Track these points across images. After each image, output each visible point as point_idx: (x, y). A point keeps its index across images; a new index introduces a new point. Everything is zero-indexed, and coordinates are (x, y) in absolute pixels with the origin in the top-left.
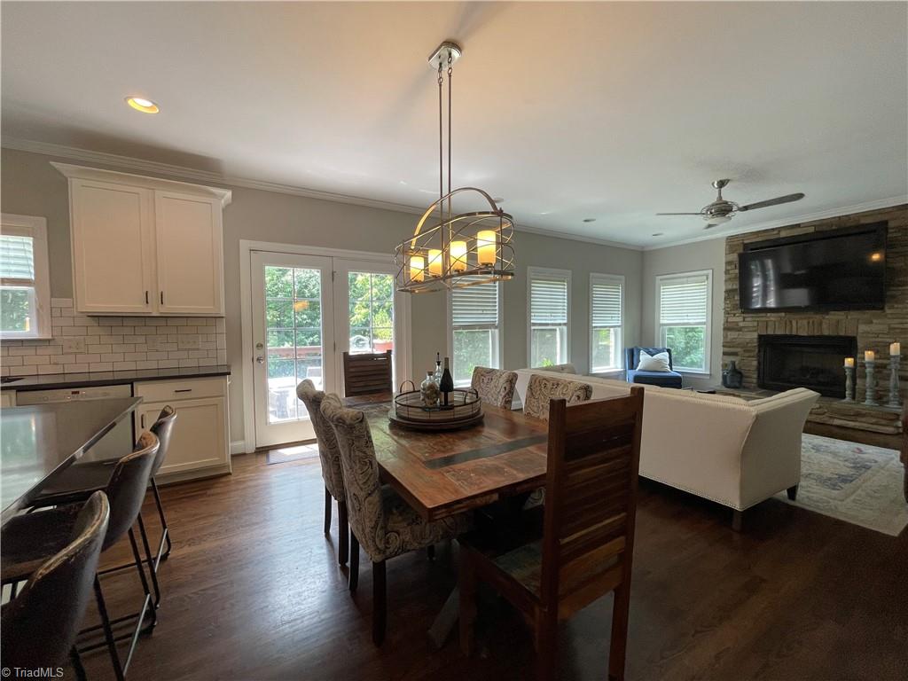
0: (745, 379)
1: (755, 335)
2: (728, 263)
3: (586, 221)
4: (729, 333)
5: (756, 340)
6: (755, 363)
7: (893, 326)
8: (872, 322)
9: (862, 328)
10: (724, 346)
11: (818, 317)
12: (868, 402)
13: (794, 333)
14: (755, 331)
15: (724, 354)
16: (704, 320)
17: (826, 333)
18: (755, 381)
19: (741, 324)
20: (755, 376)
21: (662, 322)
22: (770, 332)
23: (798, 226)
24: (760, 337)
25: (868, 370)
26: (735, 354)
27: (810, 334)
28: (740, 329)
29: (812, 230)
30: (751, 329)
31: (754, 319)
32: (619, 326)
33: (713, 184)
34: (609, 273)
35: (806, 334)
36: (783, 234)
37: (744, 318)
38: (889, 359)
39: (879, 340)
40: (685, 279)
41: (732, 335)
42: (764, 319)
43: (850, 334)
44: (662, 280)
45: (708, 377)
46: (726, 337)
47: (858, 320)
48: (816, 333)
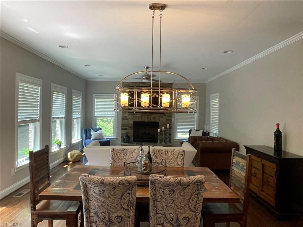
0: (130, 139)
4: (124, 121)
5: (133, 123)
6: (133, 132)
7: (167, 119)
8: (162, 118)
9: (161, 119)
10: (122, 126)
11: (150, 115)
12: (163, 143)
13: (144, 121)
15: (122, 129)
16: (114, 115)
17: (152, 121)
18: (132, 139)
19: (128, 117)
20: (132, 137)
21: (96, 115)
22: (137, 120)
23: (144, 83)
25: (163, 132)
26: (126, 129)
28: (127, 119)
30: (131, 119)
31: (133, 115)
34: (78, 91)
35: (147, 121)
37: (129, 115)
38: (167, 129)
39: (164, 123)
40: (107, 97)
41: (125, 121)
42: (135, 115)
43: (158, 121)
44: (96, 96)
45: (116, 140)
46: (122, 122)
47: (160, 117)
48: (150, 121)
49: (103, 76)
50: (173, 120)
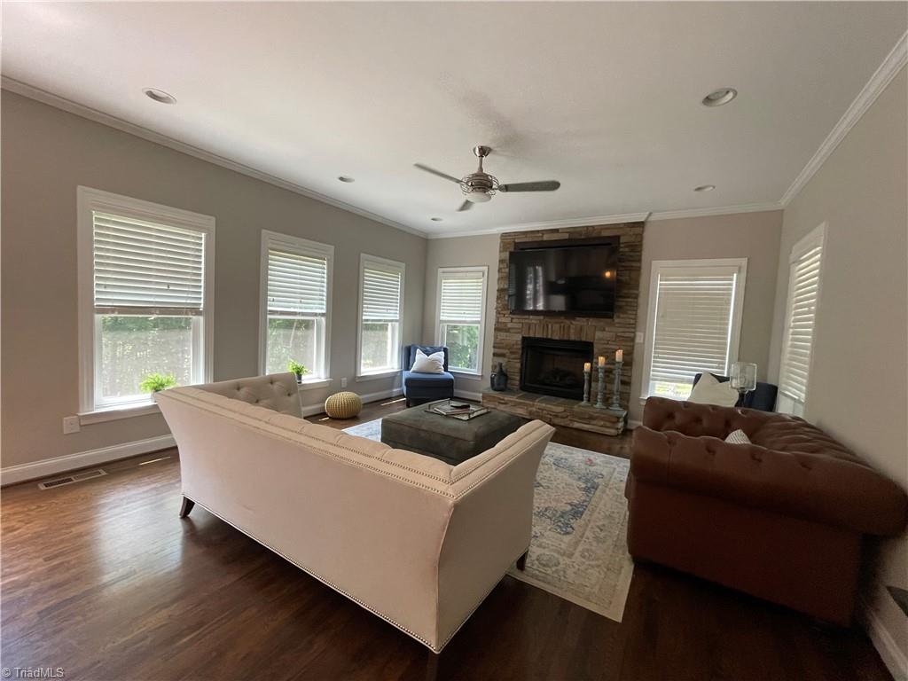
0: (509, 382)
1: (519, 337)
2: (501, 261)
3: (342, 179)
4: (499, 334)
5: (520, 343)
6: (519, 365)
7: (619, 334)
8: (604, 330)
9: (599, 334)
10: (494, 347)
11: (567, 322)
12: (597, 406)
13: (549, 337)
14: (519, 333)
15: (494, 355)
16: (479, 319)
17: (573, 337)
18: (517, 383)
19: (509, 325)
20: (518, 378)
21: (442, 318)
22: (532, 335)
23: (556, 231)
24: (524, 338)
25: (601, 375)
26: (503, 355)
27: (561, 338)
28: (507, 330)
29: (566, 236)
30: (517, 331)
31: (521, 321)
32: (396, 321)
33: (474, 150)
34: (385, 258)
35: (557, 338)
36: (546, 238)
37: (512, 319)
38: (614, 364)
39: (608, 346)
40: (464, 274)
41: (502, 335)
42: (526, 321)
43: (589, 339)
44: (444, 272)
45: (480, 379)
46: (496, 337)
47: (595, 327)
48: (566, 338)
49: (441, 220)
50: (639, 340)
